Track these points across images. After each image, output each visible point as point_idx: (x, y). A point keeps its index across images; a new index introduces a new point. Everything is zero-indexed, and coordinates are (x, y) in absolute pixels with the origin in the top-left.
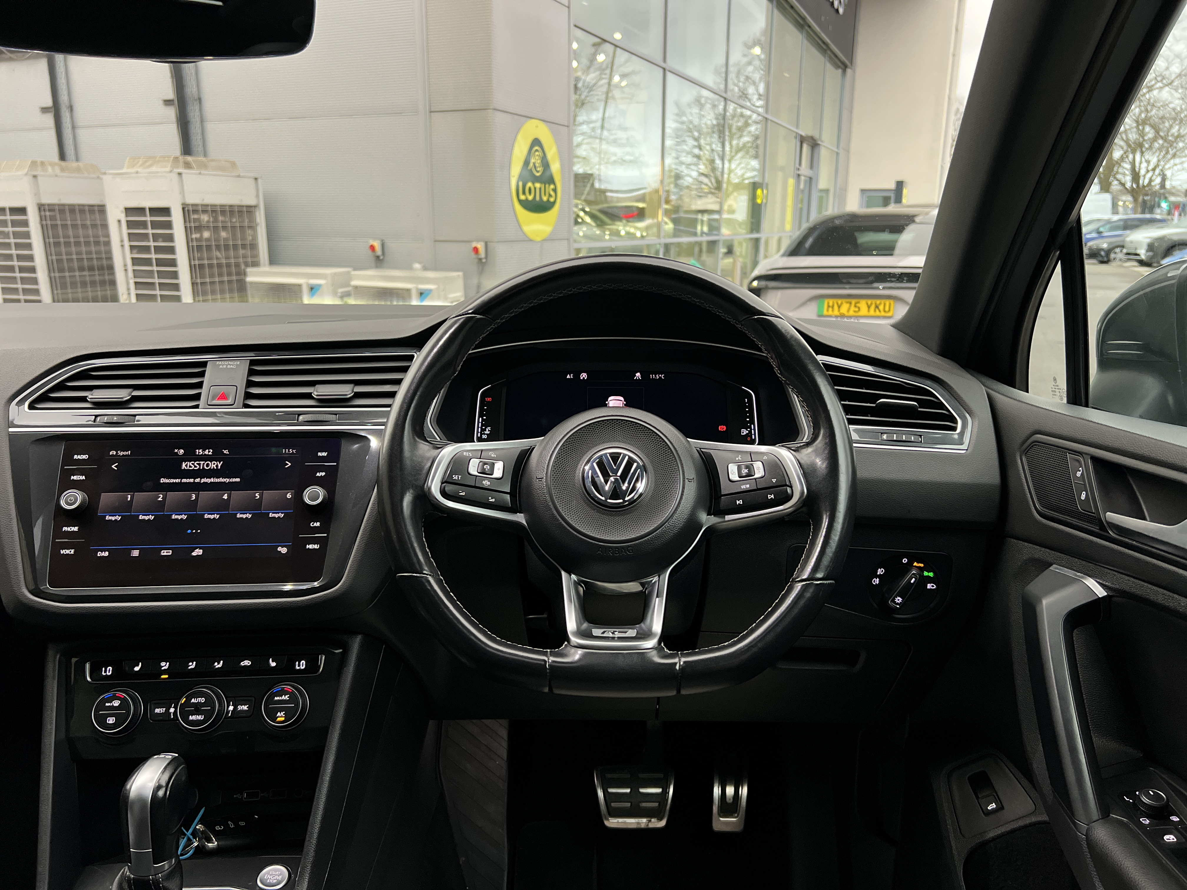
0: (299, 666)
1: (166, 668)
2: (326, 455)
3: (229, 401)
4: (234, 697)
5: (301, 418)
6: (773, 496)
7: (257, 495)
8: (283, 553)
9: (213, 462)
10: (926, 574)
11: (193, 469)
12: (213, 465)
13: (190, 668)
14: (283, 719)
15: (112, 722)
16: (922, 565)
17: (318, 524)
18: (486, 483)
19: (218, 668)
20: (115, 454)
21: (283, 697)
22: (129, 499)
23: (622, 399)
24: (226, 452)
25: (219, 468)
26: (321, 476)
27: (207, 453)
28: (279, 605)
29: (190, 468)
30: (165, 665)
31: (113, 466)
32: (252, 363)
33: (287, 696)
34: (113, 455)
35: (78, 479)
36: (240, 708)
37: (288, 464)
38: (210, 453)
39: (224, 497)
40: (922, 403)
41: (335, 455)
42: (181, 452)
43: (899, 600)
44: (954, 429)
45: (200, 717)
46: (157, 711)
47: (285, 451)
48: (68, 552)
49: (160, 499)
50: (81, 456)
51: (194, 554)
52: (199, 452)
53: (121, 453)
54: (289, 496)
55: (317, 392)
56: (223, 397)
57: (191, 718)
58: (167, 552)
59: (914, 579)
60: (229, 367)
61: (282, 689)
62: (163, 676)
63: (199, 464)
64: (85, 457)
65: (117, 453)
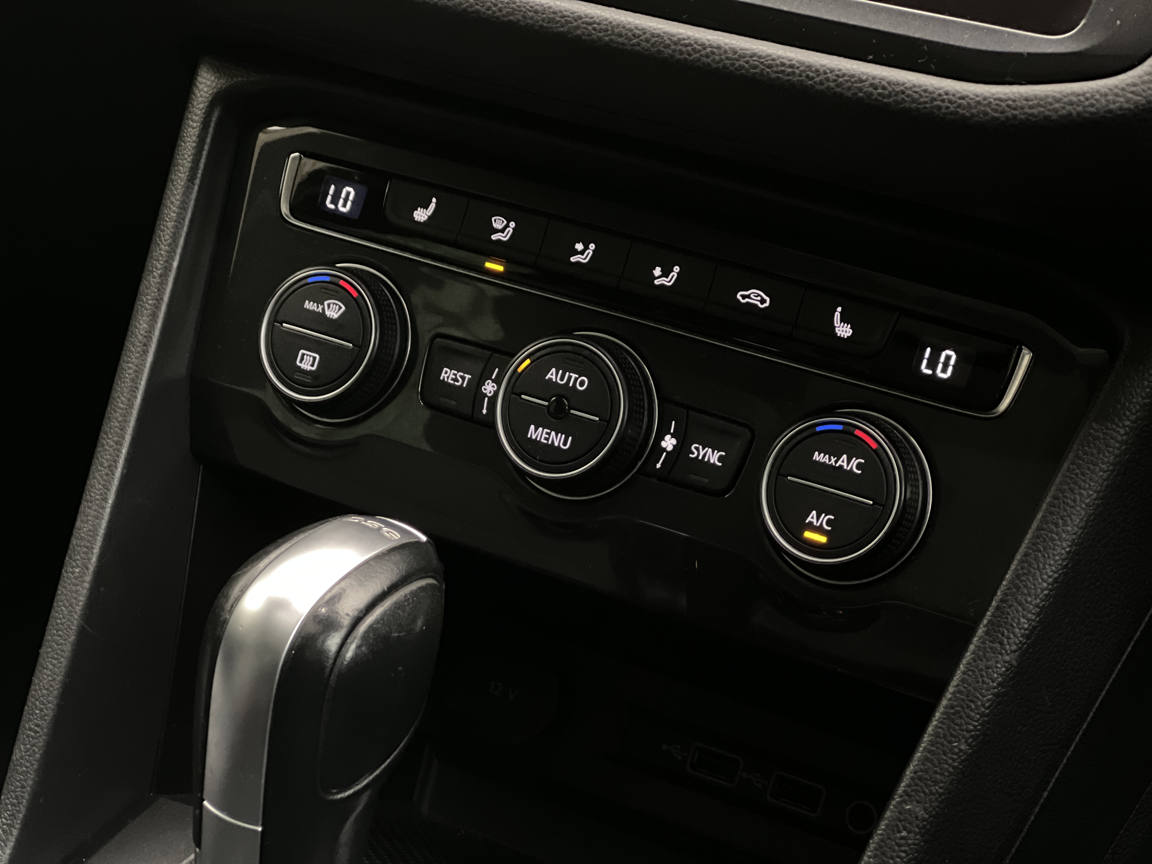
0: (932, 364)
1: (504, 237)
4: (688, 407)
13: (574, 259)
14: (822, 539)
15: (309, 368)
19: (661, 287)
21: (843, 462)
30: (502, 228)
33: (855, 462)
36: (698, 452)
45: (558, 440)
46: (448, 375)
57: (531, 431)
61: (848, 432)
62: (489, 265)
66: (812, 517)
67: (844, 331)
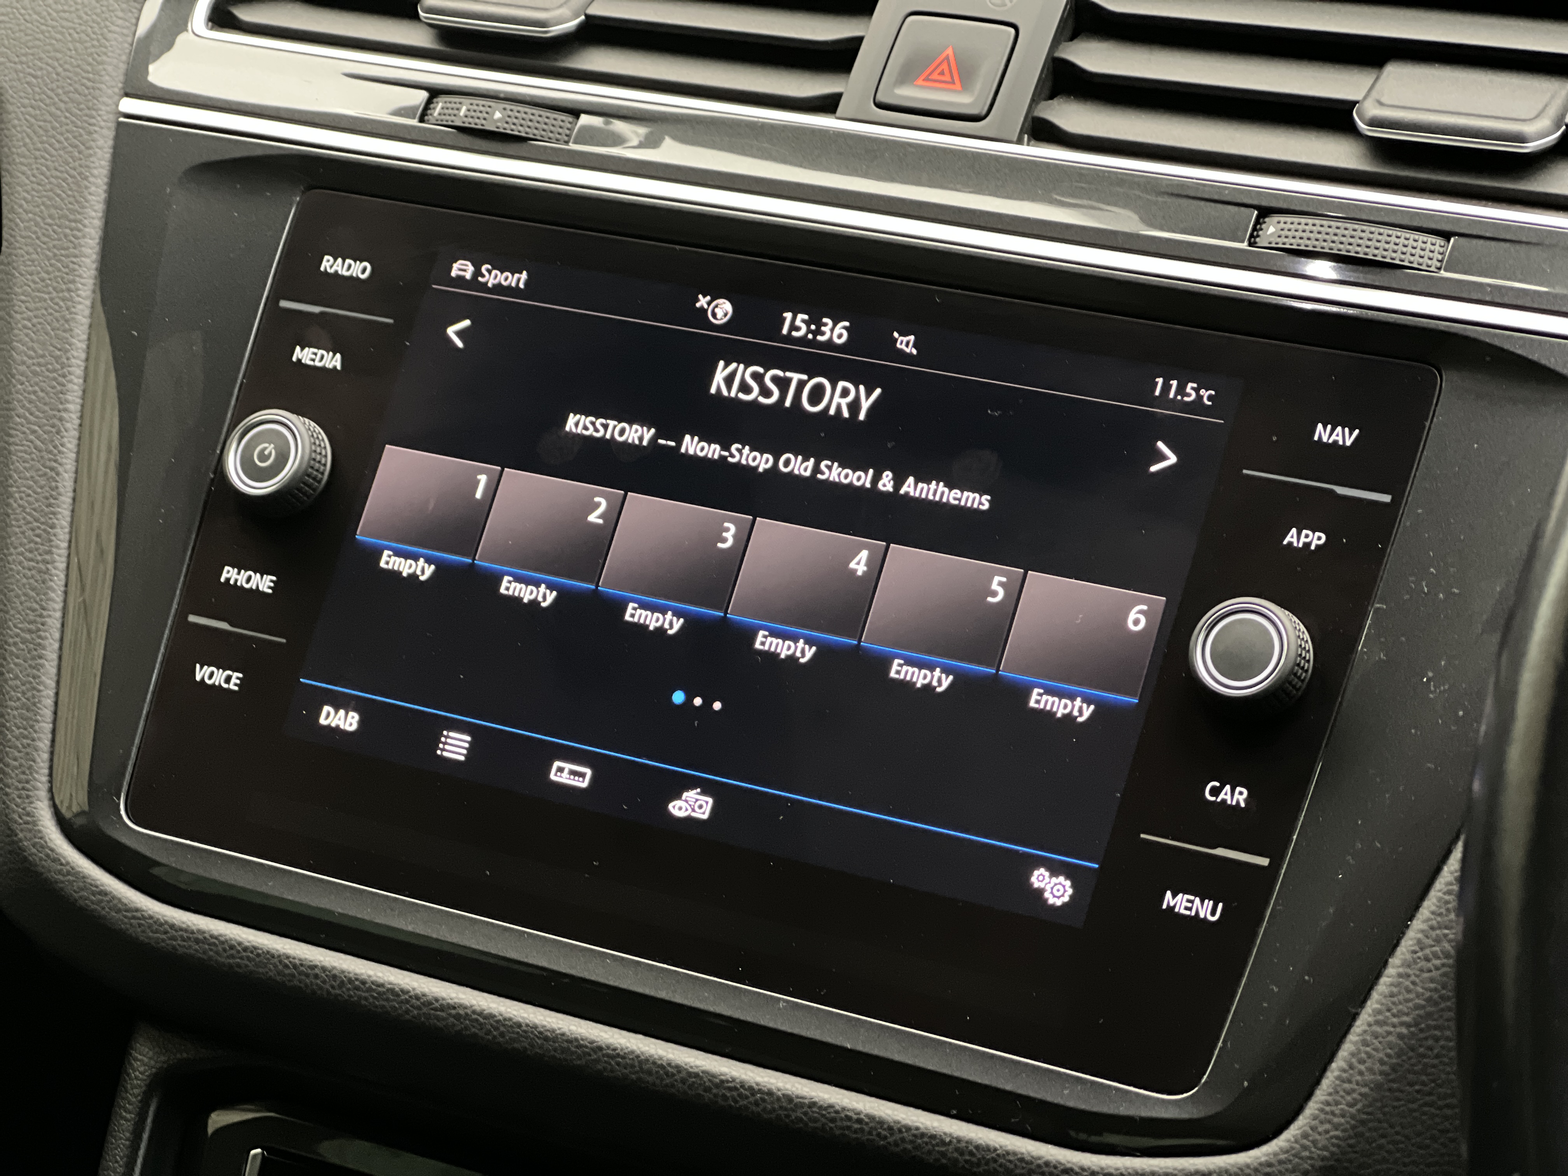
2: (1348, 443)
3: (967, 100)
5: (1271, 228)
7: (995, 585)
8: (1051, 901)
9: (841, 384)
11: (755, 402)
12: (837, 399)
17: (1240, 796)
20: (468, 276)
22: (479, 494)
24: (906, 343)
25: (862, 417)
26: (1307, 545)
27: (825, 337)
28: (978, 1164)
29: (741, 396)
31: (451, 331)
34: (460, 281)
35: (318, 364)
37: (1164, 458)
38: (836, 340)
39: (852, 565)
41: (1391, 453)
42: (719, 313)
47: (1166, 388)
48: (219, 676)
49: (594, 518)
50: (348, 261)
51: (679, 808)
52: (794, 323)
53: (493, 277)
54: (1136, 622)
55: (1381, 104)
58: (573, 773)
63: (783, 384)
64: (359, 270)
65: (478, 273)
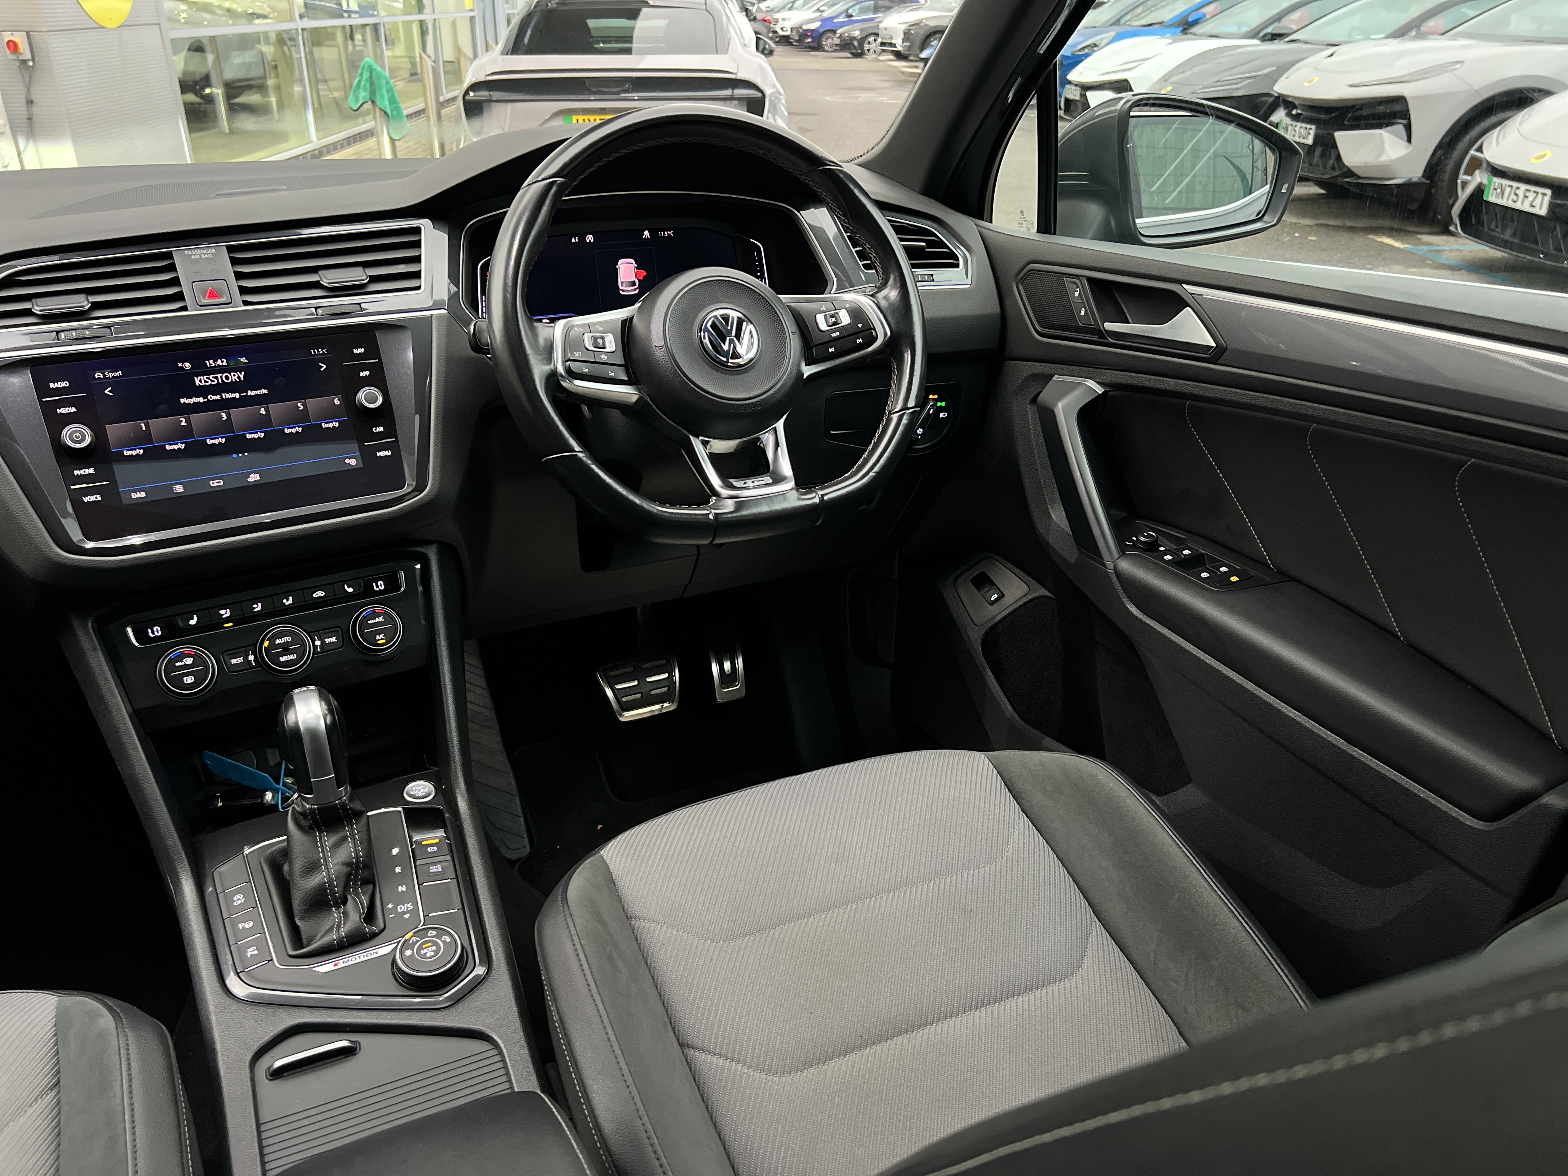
0: (378, 586)
1: (228, 615)
2: (363, 352)
3: (223, 300)
4: (318, 631)
5: (319, 312)
6: (861, 340)
7: (299, 405)
8: (353, 464)
9: (232, 374)
10: (939, 404)
11: (211, 384)
12: (233, 377)
13: (255, 610)
14: (384, 641)
15: (191, 682)
16: (936, 397)
17: (381, 429)
18: (604, 358)
19: (290, 604)
20: (102, 376)
21: (377, 620)
22: (144, 428)
23: (632, 261)
24: (243, 360)
25: (242, 379)
26: (367, 375)
27: (221, 364)
29: (206, 384)
30: (225, 613)
31: (106, 392)
32: (230, 249)
33: (381, 618)
34: (99, 378)
35: (70, 412)
36: (328, 641)
37: (323, 367)
38: (224, 364)
39: (261, 413)
40: (930, 244)
41: (373, 350)
42: (187, 366)
43: (920, 431)
44: (957, 266)
45: (292, 657)
46: (234, 661)
47: (314, 352)
48: (93, 498)
49: (183, 424)
50: (59, 383)
51: (251, 480)
52: (210, 363)
53: (110, 375)
54: (338, 402)
55: (325, 280)
56: (213, 294)
57: (282, 659)
58: (217, 482)
59: (932, 410)
60: (203, 256)
61: (374, 612)
62: (226, 625)
63: (216, 378)
64: (65, 384)
65: (104, 375)
66: (378, 637)
67: (350, 590)
